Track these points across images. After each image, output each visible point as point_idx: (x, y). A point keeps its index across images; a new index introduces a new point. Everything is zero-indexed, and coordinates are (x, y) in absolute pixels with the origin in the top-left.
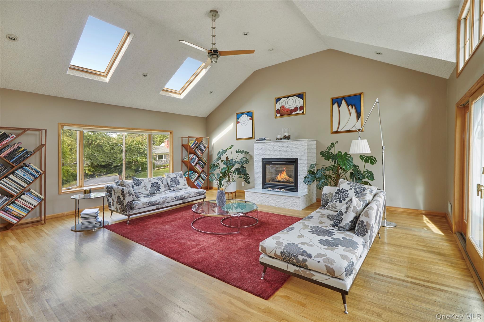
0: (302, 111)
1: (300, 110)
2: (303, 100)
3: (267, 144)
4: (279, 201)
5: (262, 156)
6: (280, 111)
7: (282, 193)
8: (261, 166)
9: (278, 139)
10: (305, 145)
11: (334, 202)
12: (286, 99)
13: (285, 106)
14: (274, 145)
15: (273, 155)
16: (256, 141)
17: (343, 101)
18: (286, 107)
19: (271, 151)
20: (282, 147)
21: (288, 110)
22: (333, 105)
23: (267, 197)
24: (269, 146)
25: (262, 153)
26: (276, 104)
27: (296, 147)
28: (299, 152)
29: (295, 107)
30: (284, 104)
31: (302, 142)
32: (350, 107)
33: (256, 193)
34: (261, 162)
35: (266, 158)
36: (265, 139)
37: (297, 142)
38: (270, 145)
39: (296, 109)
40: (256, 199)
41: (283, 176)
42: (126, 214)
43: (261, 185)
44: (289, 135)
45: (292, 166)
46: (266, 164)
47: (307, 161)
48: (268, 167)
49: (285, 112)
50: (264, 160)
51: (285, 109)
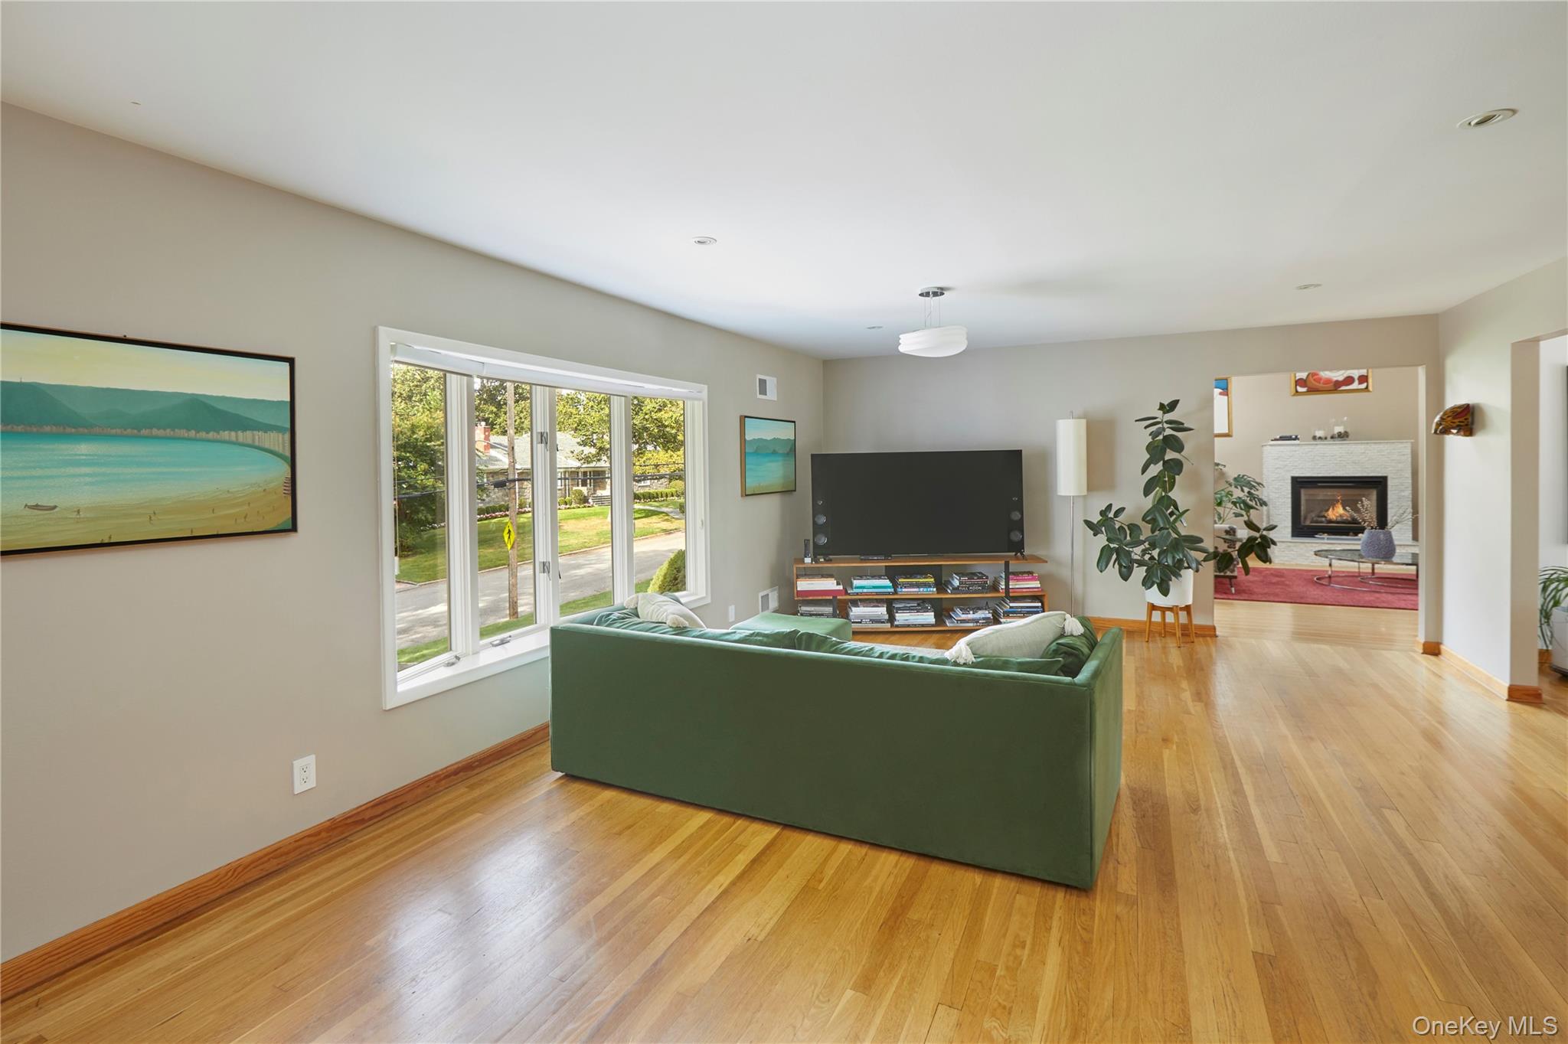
0: (1363, 386)
1: (1360, 384)
5: (1293, 472)
6: (1308, 382)
8: (1290, 489)
9: (1315, 438)
10: (1406, 451)
13: (1322, 373)
14: (1327, 450)
15: (1322, 470)
16: (1272, 440)
18: (1324, 376)
19: (1318, 462)
21: (1328, 381)
24: (1311, 451)
25: (1291, 465)
27: (1384, 454)
28: (1390, 464)
29: (1345, 376)
31: (1399, 446)
34: (1290, 484)
35: (1304, 476)
37: (1386, 446)
38: (1315, 450)
39: (1349, 381)
41: (1337, 512)
42: (1231, 574)
43: (1289, 530)
44: (1346, 432)
45: (1371, 490)
46: (1302, 487)
47: (1410, 481)
48: (1305, 495)
49: (1320, 385)
50: (1299, 480)
51: (1319, 380)
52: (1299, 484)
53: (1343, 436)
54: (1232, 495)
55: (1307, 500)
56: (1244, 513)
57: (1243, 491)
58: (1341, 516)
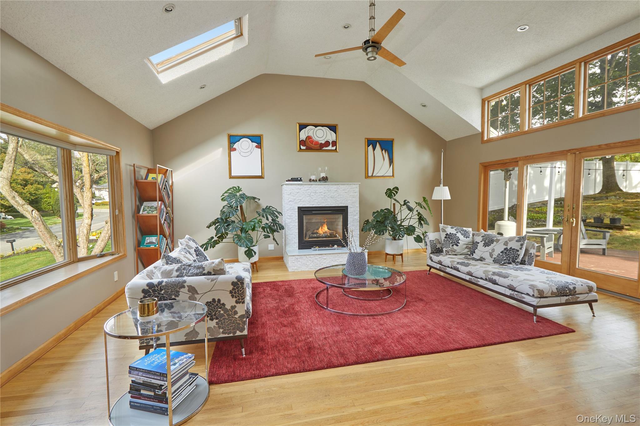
0: (334, 148)
1: (332, 146)
2: (336, 134)
3: (306, 187)
4: (341, 260)
5: (298, 204)
6: (306, 142)
7: (336, 250)
8: (297, 218)
9: (310, 180)
10: (357, 190)
11: (451, 247)
12: (314, 127)
13: (313, 137)
14: (317, 188)
15: (315, 202)
16: (287, 181)
17: (378, 144)
18: (314, 139)
19: (313, 197)
20: (328, 192)
21: (317, 143)
22: (368, 147)
23: (324, 258)
24: (309, 189)
25: (298, 199)
26: (300, 132)
27: (346, 191)
28: (349, 198)
29: (325, 140)
30: (311, 134)
31: (353, 186)
32: (384, 151)
33: (307, 256)
34: (297, 213)
35: (305, 206)
36: (301, 180)
37: (347, 186)
38: (311, 188)
39: (327, 144)
40: (308, 264)
41: (324, 230)
42: (241, 334)
43: (297, 245)
44: (326, 177)
45: (339, 215)
46: (304, 214)
47: (359, 209)
48: (306, 219)
49: (312, 146)
50: (302, 209)
51: (312, 142)
52: (303, 212)
53: (325, 179)
54: (261, 222)
55: (307, 223)
56: (270, 235)
57: (267, 219)
58: (326, 232)
